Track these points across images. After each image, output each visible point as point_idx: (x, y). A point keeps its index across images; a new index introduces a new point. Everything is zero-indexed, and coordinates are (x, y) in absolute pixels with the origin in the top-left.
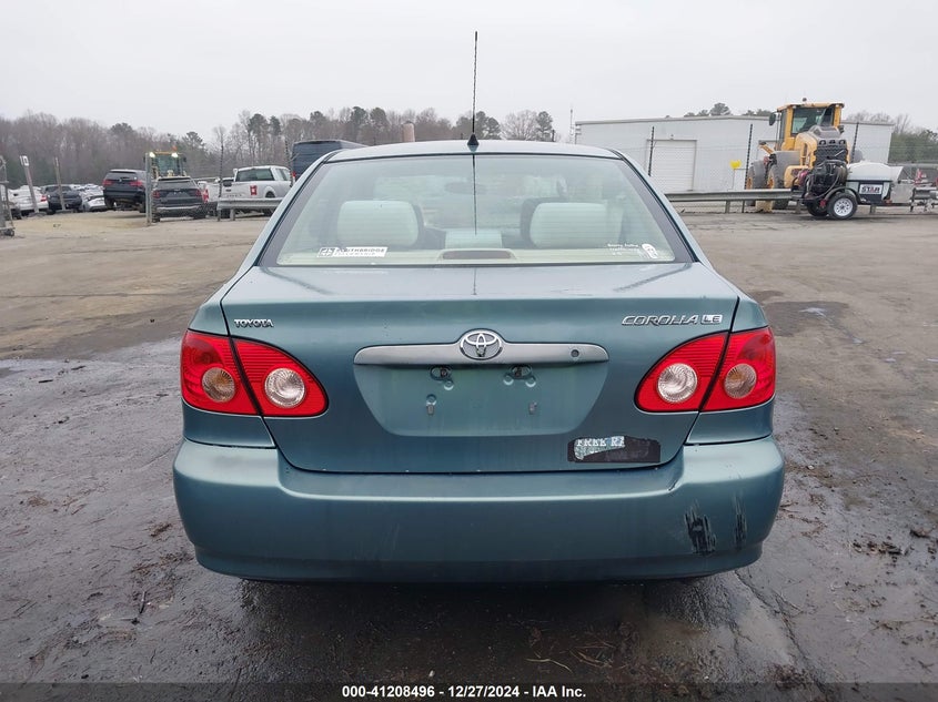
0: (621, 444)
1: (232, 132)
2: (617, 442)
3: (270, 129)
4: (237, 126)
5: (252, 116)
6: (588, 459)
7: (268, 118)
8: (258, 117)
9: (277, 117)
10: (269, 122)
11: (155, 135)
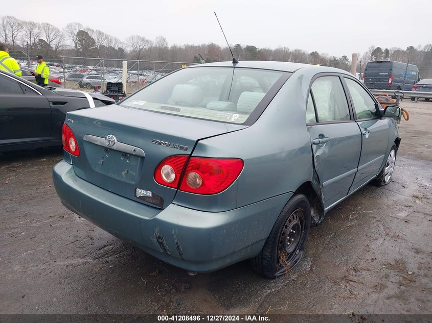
0: (150, 195)
1: (364, 56)
2: (149, 194)
3: (383, 54)
4: (367, 53)
5: (375, 48)
6: (140, 197)
7: (383, 49)
8: (379, 49)
9: (389, 49)
10: (383, 51)
11: (328, 57)
